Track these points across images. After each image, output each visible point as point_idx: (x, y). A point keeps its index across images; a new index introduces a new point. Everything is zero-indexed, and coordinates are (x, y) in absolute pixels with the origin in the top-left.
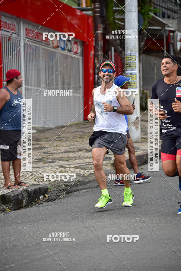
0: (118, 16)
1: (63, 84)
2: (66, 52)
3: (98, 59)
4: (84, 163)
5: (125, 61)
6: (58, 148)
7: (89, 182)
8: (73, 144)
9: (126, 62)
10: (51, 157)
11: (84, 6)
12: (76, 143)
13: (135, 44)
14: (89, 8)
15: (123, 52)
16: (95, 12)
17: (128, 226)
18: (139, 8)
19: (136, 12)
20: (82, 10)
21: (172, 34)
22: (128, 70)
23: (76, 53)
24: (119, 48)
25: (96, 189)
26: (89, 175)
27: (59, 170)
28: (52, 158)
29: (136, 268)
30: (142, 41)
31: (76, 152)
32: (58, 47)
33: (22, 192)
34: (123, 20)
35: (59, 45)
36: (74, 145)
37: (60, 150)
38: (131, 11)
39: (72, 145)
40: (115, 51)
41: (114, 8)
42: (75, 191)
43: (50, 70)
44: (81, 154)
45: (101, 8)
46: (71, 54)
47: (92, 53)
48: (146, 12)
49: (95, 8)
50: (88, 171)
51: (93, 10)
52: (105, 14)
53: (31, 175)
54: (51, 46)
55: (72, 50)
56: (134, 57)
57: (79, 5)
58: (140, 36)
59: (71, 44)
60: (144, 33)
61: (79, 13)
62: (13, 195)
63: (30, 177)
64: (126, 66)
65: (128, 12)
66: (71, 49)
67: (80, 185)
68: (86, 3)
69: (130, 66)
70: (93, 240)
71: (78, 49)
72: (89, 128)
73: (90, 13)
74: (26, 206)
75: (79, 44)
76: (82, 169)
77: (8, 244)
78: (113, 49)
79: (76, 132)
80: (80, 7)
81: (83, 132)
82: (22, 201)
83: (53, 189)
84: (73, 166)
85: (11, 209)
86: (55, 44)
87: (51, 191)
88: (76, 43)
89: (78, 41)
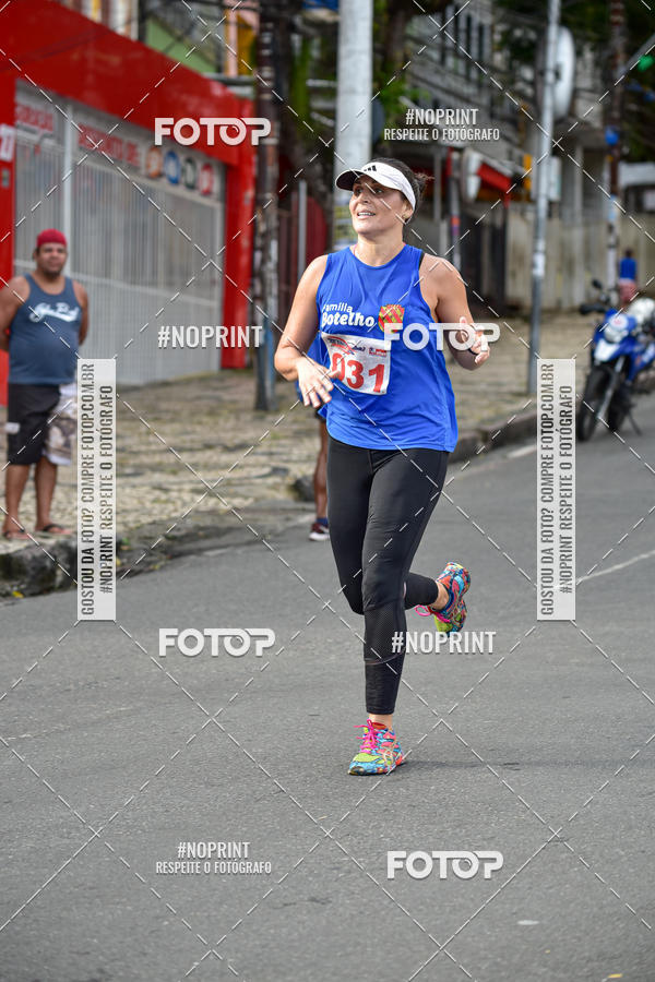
0: (319, 104)
1: (170, 271)
2: (181, 191)
5: (332, 220)
6: (151, 438)
7: (230, 530)
8: (189, 428)
9: (338, 222)
10: (132, 462)
11: (232, 72)
12: (198, 428)
14: (245, 78)
15: (329, 196)
16: (259, 90)
17: (326, 648)
18: (376, 85)
19: (365, 93)
20: (227, 83)
21: (455, 156)
22: (340, 241)
23: (207, 193)
24: (318, 186)
25: (245, 548)
26: (229, 513)
27: (151, 497)
28: (135, 466)
31: (199, 450)
32: (160, 175)
33: (53, 548)
34: (332, 114)
35: (162, 169)
36: (194, 432)
37: (156, 443)
38: (353, 91)
39: (187, 433)
40: (310, 192)
41: (311, 83)
42: (190, 553)
43: (138, 233)
45: (276, 80)
46: (195, 196)
47: (249, 194)
48: (391, 98)
51: (256, 85)
54: (143, 171)
55: (197, 184)
59: (194, 169)
60: (385, 150)
61: (217, 91)
62: (29, 557)
64: (336, 232)
66: (194, 182)
67: (206, 537)
68: (239, 65)
69: (346, 233)
71: (211, 182)
73: (247, 91)
74: (63, 587)
75: (216, 169)
76: (211, 494)
78: (303, 186)
79: (199, 398)
80: (222, 76)
81: (219, 399)
82: (53, 573)
83: (135, 544)
84: (187, 487)
85: (27, 592)
86: (154, 168)
87: (129, 551)
88: (207, 167)
89: (214, 162)
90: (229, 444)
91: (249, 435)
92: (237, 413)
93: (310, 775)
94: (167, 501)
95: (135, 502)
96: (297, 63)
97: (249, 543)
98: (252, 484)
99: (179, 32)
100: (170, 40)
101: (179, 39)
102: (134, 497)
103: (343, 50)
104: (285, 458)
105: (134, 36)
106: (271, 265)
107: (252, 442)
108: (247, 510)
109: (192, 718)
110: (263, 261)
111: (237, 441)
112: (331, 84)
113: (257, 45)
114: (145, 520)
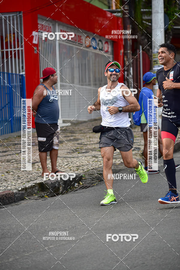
0: (146, 17)
1: (95, 80)
2: (97, 51)
3: (127, 57)
5: (152, 59)
6: (91, 139)
7: (120, 170)
9: (154, 59)
10: (84, 148)
11: (114, 8)
13: (162, 42)
14: (118, 10)
15: (151, 50)
16: (124, 14)
17: (156, 211)
18: (165, 9)
19: (162, 13)
20: (113, 12)
22: (155, 66)
23: (107, 52)
26: (119, 164)
27: (92, 160)
28: (85, 149)
29: (165, 249)
30: (168, 40)
32: (90, 46)
34: (150, 21)
35: (91, 44)
37: (93, 141)
38: (158, 12)
40: (143, 50)
41: (142, 10)
43: (83, 67)
45: (130, 10)
46: (102, 53)
47: (122, 51)
48: (172, 13)
49: (125, 10)
50: (119, 161)
51: (122, 12)
53: (66, 165)
54: (84, 45)
55: (103, 49)
57: (109, 7)
58: (166, 35)
59: (102, 43)
60: (170, 33)
61: (109, 15)
62: (50, 183)
63: (66, 167)
64: (153, 63)
65: (155, 13)
66: (102, 48)
68: (116, 5)
69: (157, 63)
70: (124, 223)
71: (108, 48)
73: (120, 14)
74: (63, 193)
75: (109, 43)
78: (141, 47)
80: (111, 10)
82: (59, 188)
83: (87, 177)
85: (49, 196)
86: (88, 43)
87: (85, 179)
88: (107, 42)
89: (109, 41)
94: (98, 161)
95: (86, 162)
96: (137, 3)
102: (86, 160)
104: (138, 144)
106: (131, 76)
110: (128, 75)
112: (150, 10)
114: (90, 168)
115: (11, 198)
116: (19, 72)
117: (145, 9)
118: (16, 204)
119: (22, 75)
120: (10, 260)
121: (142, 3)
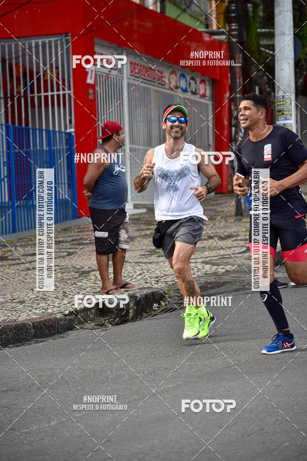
0: (264, 42)
2: (189, 95)
3: (235, 105)
4: (216, 256)
5: (275, 107)
7: (225, 283)
9: (278, 108)
11: (215, 28)
13: (290, 81)
14: (221, 30)
15: (273, 94)
16: (230, 35)
18: (296, 29)
19: (291, 35)
20: (212, 34)
22: (280, 119)
23: (203, 96)
24: (266, 88)
26: (224, 274)
29: (295, 407)
30: (300, 77)
32: (177, 87)
34: (272, 48)
35: (178, 84)
38: (284, 34)
41: (259, 30)
44: (212, 243)
45: (239, 30)
46: (196, 98)
47: (227, 95)
48: (305, 35)
49: (231, 30)
50: (223, 268)
52: (245, 39)
53: (140, 274)
54: (167, 86)
55: (197, 92)
56: (288, 101)
57: (207, 27)
58: (298, 70)
59: (196, 83)
60: (302, 66)
61: (206, 38)
63: (139, 277)
64: (277, 114)
65: (279, 35)
66: (196, 90)
67: (212, 288)
69: (283, 114)
70: (231, 367)
71: (205, 90)
72: (223, 205)
73: (223, 37)
74: (134, 319)
75: (207, 83)
76: (213, 264)
77: (109, 373)
78: (257, 89)
80: (209, 30)
81: (215, 211)
83: (172, 293)
84: (200, 260)
85: (113, 323)
86: (173, 83)
87: (169, 297)
88: (203, 81)
89: (206, 78)
90: (223, 236)
91: (233, 230)
92: (226, 218)
93: (277, 420)
96: (251, 20)
97: (236, 290)
98: (236, 257)
99: (184, 7)
100: (179, 11)
101: (184, 10)
103: (277, 11)
105: (159, 11)
107: (235, 234)
108: (234, 272)
109: (209, 389)
110: (236, 133)
111: (226, 234)
112: (272, 30)
113: (228, 11)
115: (52, 326)
116: (66, 128)
117: (263, 28)
118: (61, 335)
119: (70, 134)
120: (53, 423)
121: (258, 20)
